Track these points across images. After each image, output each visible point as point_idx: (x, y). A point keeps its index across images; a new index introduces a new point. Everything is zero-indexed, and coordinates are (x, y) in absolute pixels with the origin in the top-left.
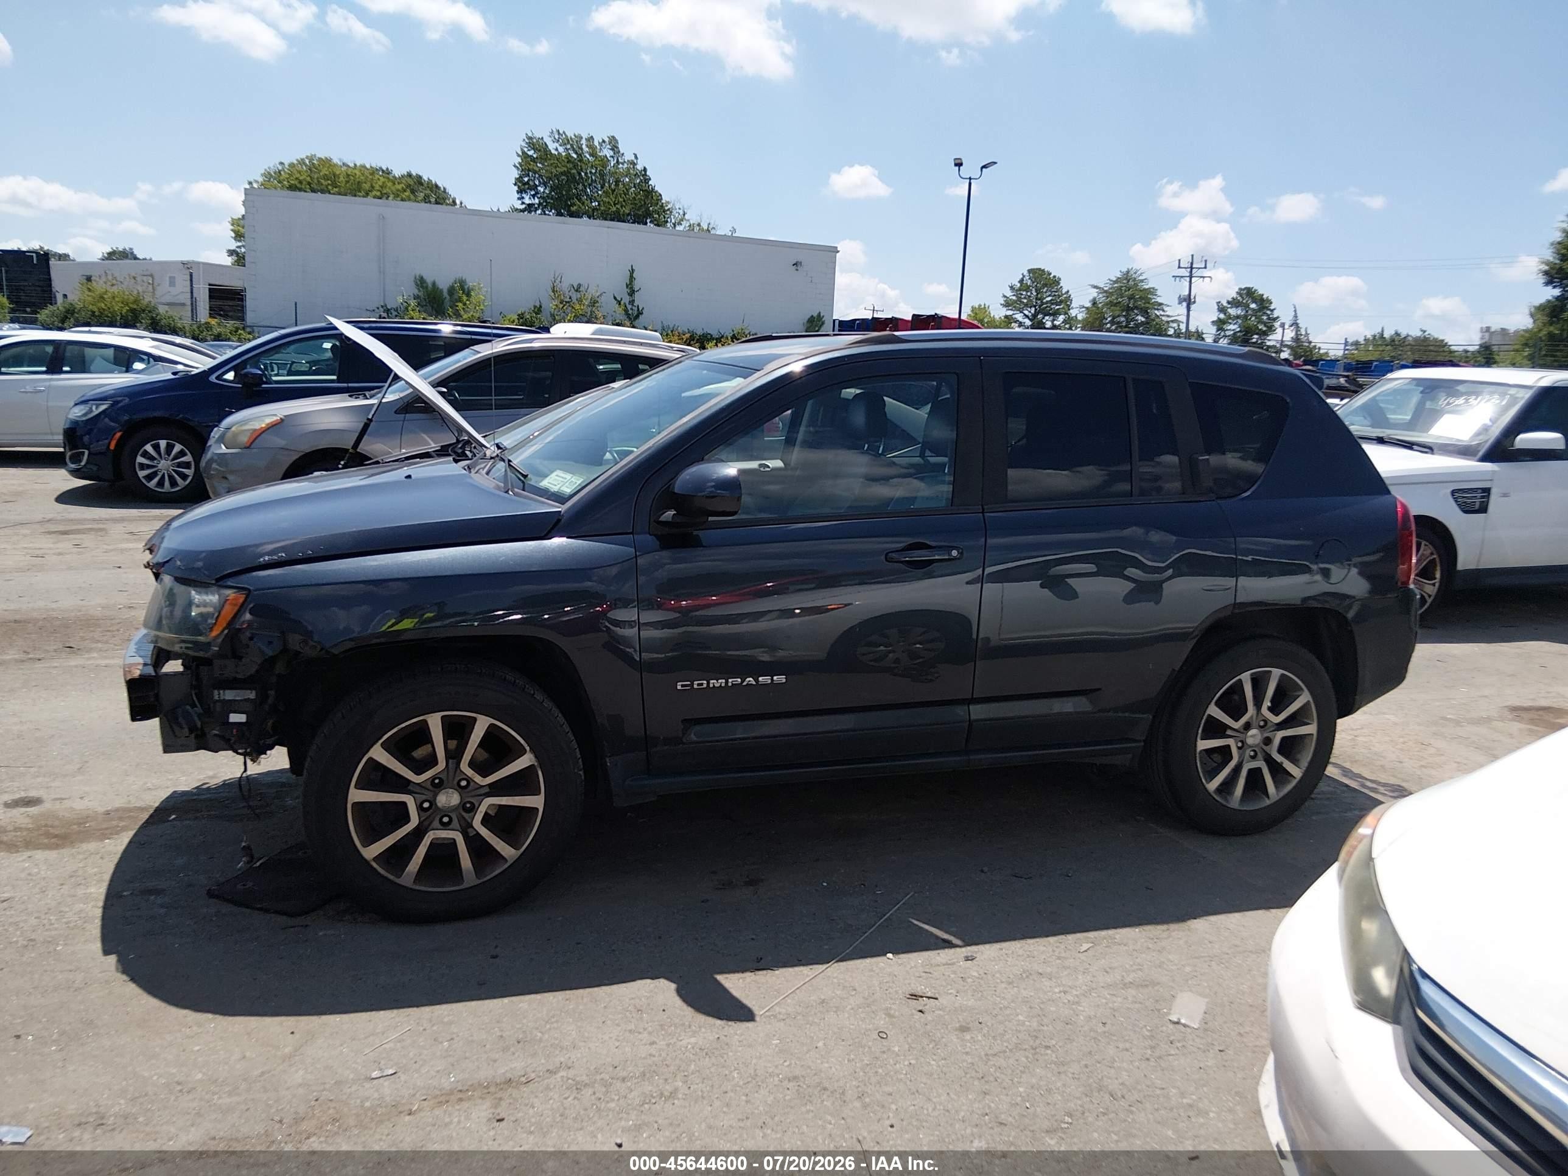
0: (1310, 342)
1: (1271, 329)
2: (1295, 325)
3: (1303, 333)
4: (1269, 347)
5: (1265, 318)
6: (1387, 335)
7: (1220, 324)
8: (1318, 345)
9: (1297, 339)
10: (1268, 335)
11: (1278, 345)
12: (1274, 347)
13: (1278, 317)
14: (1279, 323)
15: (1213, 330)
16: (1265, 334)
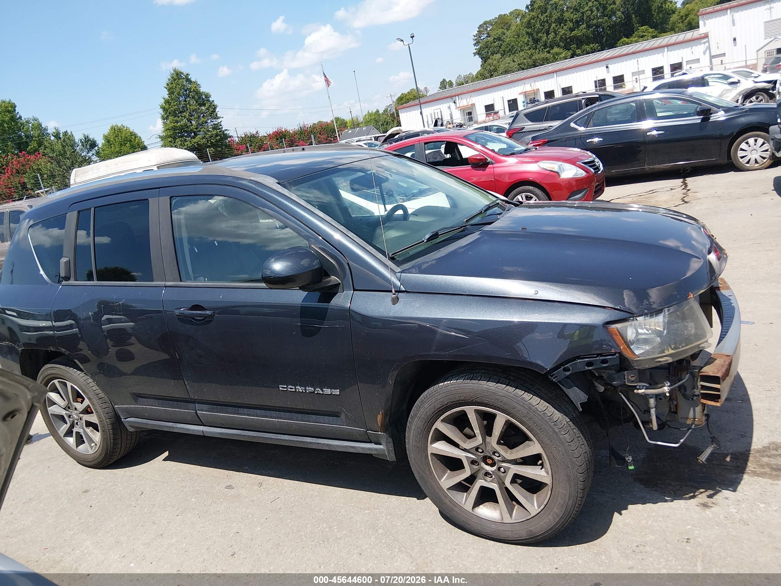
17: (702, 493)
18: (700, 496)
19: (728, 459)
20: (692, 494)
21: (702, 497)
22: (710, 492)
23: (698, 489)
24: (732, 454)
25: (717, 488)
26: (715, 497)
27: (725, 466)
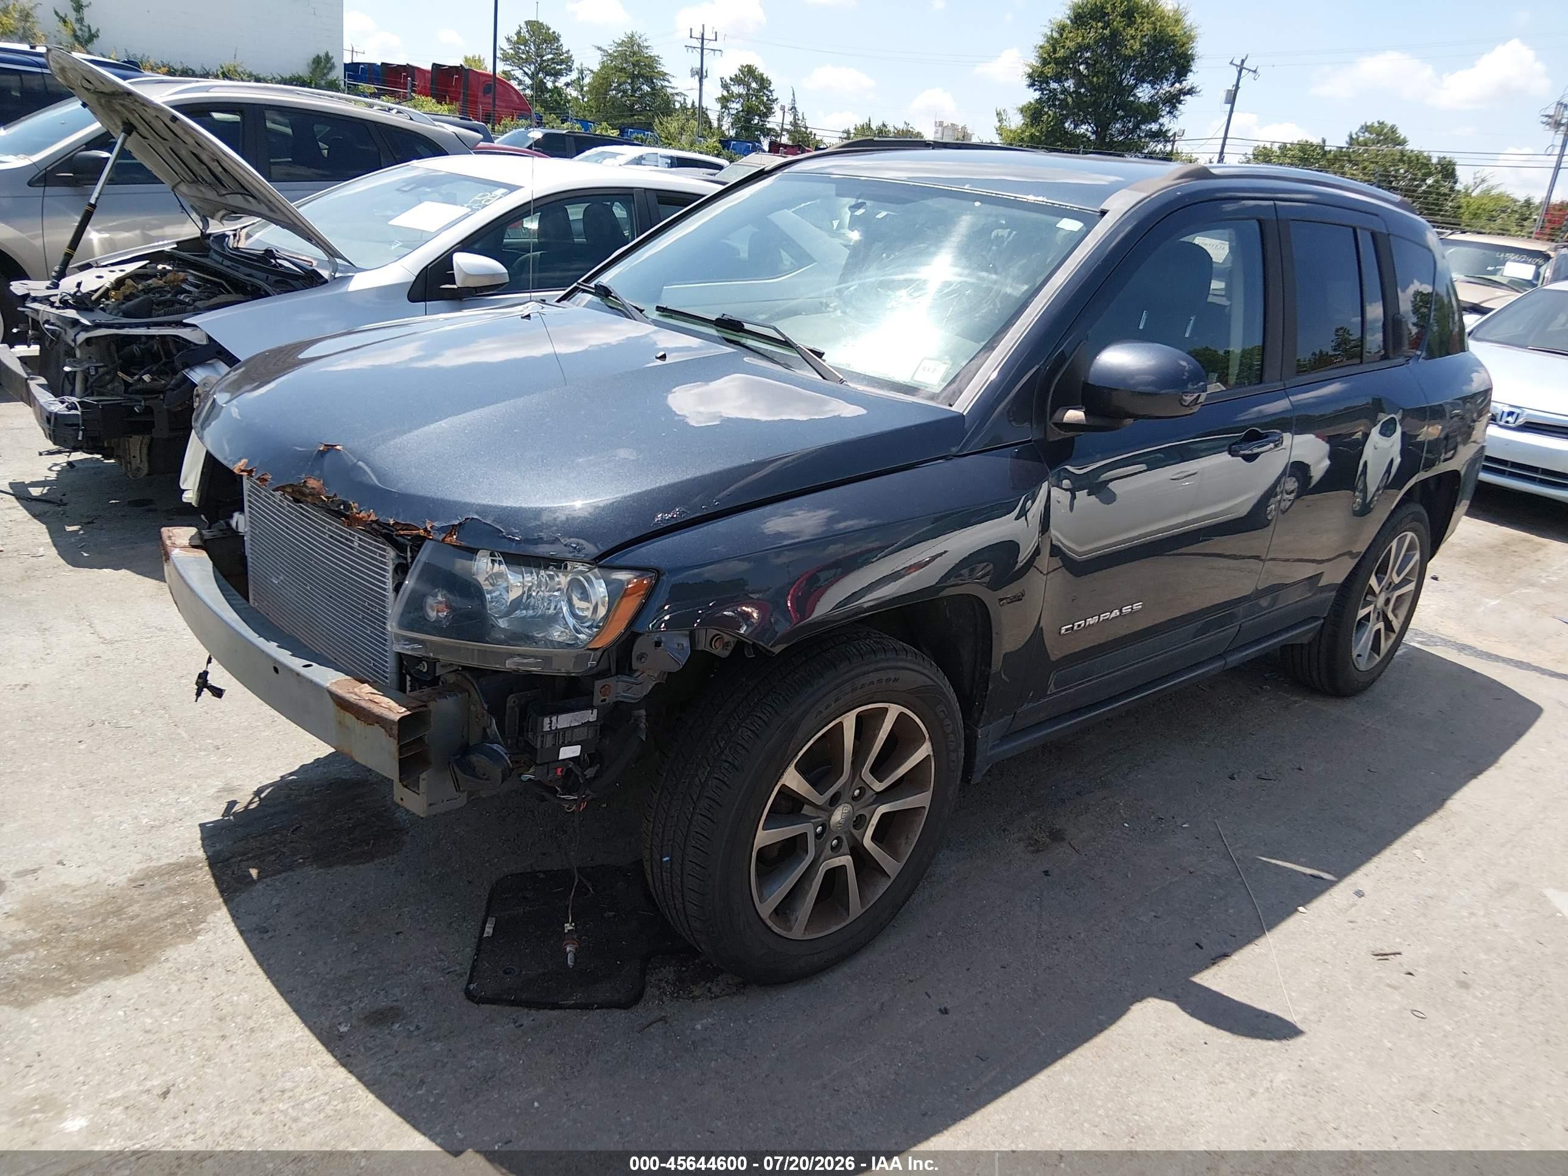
0: (806, 128)
1: (769, 111)
2: (793, 108)
3: (801, 118)
4: (770, 129)
5: (765, 99)
6: (874, 127)
7: (724, 101)
8: (814, 131)
9: (795, 124)
10: (767, 117)
11: (777, 128)
12: (773, 130)
13: (777, 99)
14: (779, 105)
15: (718, 106)
16: (766, 115)
17: (250, 803)
18: (249, 798)
19: (254, 872)
20: (263, 796)
21: (244, 798)
22: (238, 808)
23: (259, 804)
24: (253, 882)
25: (231, 818)
26: (225, 806)
27: (251, 858)
